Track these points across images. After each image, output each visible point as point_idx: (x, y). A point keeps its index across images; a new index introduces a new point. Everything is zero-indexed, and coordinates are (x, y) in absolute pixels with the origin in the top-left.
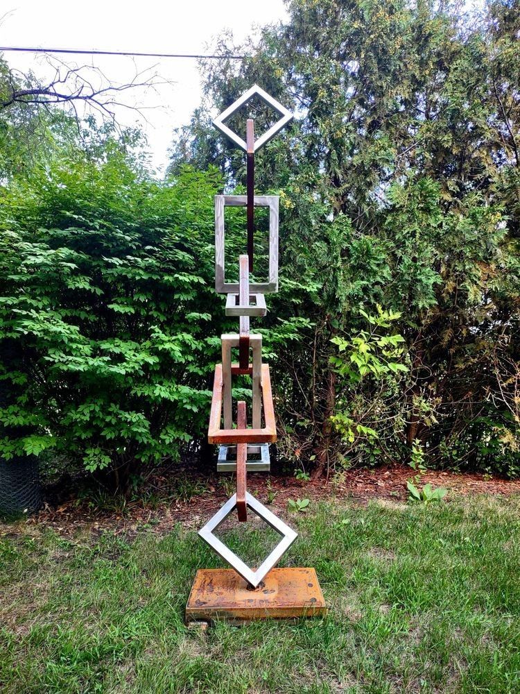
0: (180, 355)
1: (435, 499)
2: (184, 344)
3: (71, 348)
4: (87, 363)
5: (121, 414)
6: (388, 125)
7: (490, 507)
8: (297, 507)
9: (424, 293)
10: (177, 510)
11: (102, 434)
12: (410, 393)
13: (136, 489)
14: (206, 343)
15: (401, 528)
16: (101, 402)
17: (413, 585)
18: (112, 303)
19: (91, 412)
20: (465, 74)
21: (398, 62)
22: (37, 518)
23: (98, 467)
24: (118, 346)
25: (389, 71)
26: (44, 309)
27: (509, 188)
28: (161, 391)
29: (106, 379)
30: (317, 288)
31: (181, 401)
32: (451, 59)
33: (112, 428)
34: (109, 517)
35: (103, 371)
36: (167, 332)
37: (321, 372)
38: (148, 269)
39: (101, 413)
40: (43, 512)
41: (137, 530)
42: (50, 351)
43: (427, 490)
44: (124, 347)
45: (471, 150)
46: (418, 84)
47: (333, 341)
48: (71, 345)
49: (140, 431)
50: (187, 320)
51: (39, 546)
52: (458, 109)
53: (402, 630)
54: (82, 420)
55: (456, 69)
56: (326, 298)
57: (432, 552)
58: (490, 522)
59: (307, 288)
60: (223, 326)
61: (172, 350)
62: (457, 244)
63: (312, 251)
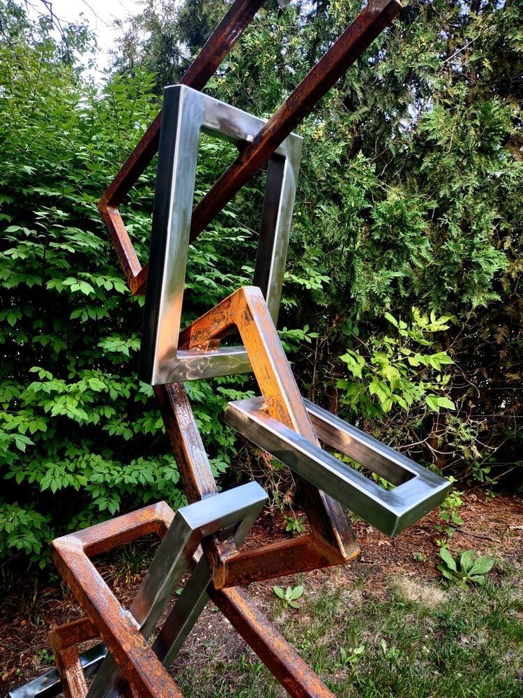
8: (286, 599)
37: (322, 388)
43: (467, 560)
47: (343, 358)
63: (315, 219)
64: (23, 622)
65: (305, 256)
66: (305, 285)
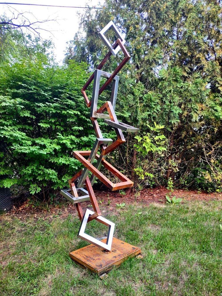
0: (70, 145)
1: (177, 203)
2: (72, 140)
3: (22, 143)
4: (29, 149)
5: (45, 170)
6: (160, 42)
7: (200, 206)
8: (120, 207)
9: (174, 117)
10: (70, 208)
11: (37, 178)
12: (168, 158)
13: (52, 200)
14: (81, 139)
15: (163, 216)
16: (36, 165)
17: (167, 241)
18: (40, 123)
19: (32, 169)
20: (194, 19)
21: (165, 15)
22: (10, 213)
23: (36, 192)
24: (43, 141)
25: (161, 18)
26: (10, 125)
27: (212, 71)
28: (62, 161)
29: (38, 155)
30: (129, 115)
31: (71, 164)
32: (188, 12)
33: (42, 176)
34: (41, 212)
35: (37, 152)
36: (64, 135)
37: (130, 150)
38: (55, 108)
39: (36, 169)
40: (13, 210)
41: (53, 217)
42: (13, 144)
43: (174, 199)
44: (45, 141)
45: (196, 54)
46: (173, 24)
47: (135, 137)
48: (22, 141)
49: (53, 177)
50: (73, 130)
51: (11, 225)
52: (191, 36)
53: (162, 261)
54: (28, 173)
55: (190, 17)
56: (133, 119)
57: (175, 227)
58: (200, 213)
59: (124, 115)
60: (88, 132)
61: (66, 143)
62: (189, 96)
63: (127, 99)
64: (45, 212)
65: (124, 108)
66: (124, 116)
